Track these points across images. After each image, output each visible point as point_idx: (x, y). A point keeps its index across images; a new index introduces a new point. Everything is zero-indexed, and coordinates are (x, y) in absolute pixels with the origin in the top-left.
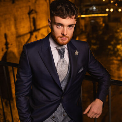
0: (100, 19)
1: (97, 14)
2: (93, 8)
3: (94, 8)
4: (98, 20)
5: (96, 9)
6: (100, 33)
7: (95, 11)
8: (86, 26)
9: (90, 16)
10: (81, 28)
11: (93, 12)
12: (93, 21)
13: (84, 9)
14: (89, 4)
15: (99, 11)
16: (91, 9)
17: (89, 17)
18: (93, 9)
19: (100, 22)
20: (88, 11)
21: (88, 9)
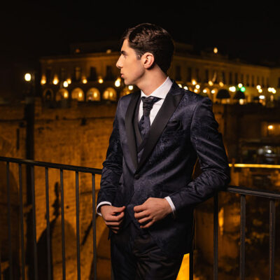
3: (269, 151)
5: (273, 153)
11: (263, 159)
13: (245, 152)
14: (257, 140)
16: (261, 151)
21: (255, 152)
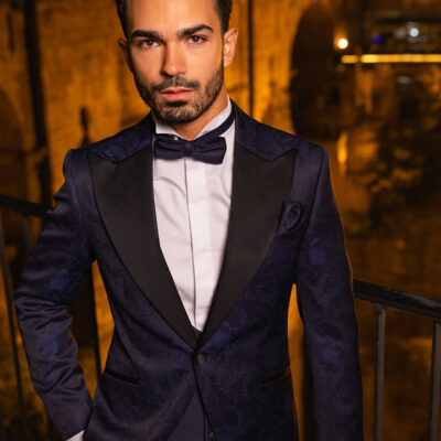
0: (432, 74)
1: (422, 52)
2: (408, 30)
3: (414, 32)
4: (425, 78)
5: (420, 35)
6: (430, 123)
7: (414, 44)
8: (377, 97)
9: (396, 58)
10: (359, 101)
11: (406, 46)
12: (404, 80)
13: (375, 34)
14: (394, 14)
15: (429, 42)
16: (400, 33)
17: (393, 65)
18: (408, 36)
19: (432, 84)
20: (391, 42)
21: (390, 35)
